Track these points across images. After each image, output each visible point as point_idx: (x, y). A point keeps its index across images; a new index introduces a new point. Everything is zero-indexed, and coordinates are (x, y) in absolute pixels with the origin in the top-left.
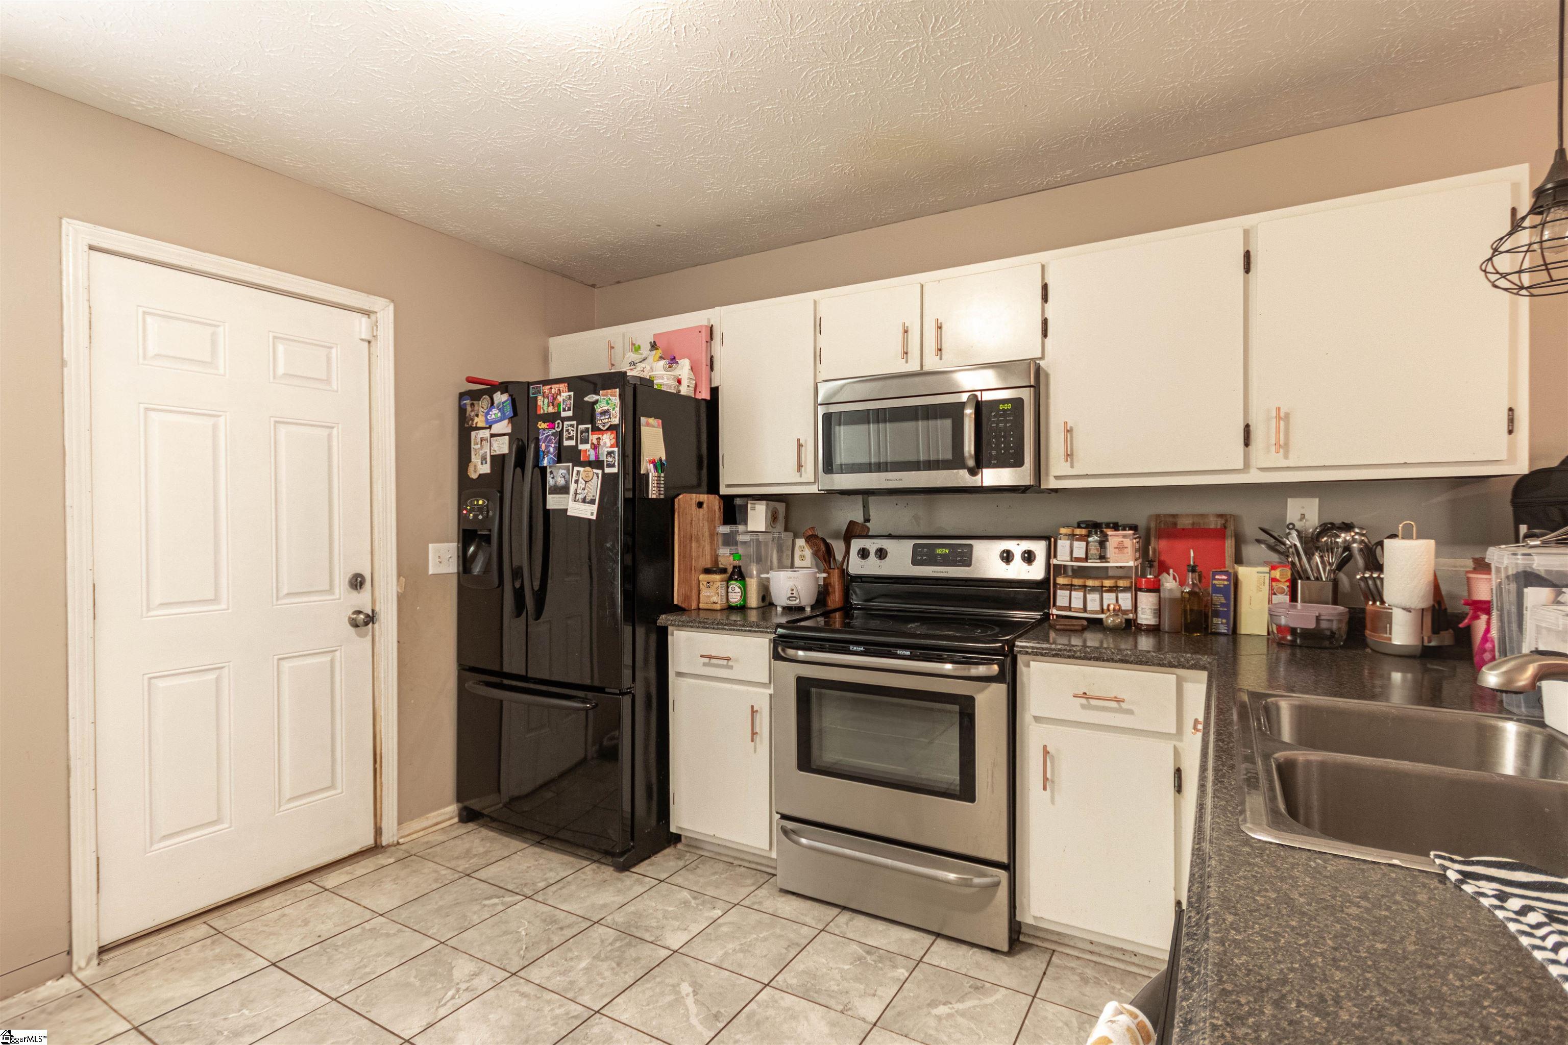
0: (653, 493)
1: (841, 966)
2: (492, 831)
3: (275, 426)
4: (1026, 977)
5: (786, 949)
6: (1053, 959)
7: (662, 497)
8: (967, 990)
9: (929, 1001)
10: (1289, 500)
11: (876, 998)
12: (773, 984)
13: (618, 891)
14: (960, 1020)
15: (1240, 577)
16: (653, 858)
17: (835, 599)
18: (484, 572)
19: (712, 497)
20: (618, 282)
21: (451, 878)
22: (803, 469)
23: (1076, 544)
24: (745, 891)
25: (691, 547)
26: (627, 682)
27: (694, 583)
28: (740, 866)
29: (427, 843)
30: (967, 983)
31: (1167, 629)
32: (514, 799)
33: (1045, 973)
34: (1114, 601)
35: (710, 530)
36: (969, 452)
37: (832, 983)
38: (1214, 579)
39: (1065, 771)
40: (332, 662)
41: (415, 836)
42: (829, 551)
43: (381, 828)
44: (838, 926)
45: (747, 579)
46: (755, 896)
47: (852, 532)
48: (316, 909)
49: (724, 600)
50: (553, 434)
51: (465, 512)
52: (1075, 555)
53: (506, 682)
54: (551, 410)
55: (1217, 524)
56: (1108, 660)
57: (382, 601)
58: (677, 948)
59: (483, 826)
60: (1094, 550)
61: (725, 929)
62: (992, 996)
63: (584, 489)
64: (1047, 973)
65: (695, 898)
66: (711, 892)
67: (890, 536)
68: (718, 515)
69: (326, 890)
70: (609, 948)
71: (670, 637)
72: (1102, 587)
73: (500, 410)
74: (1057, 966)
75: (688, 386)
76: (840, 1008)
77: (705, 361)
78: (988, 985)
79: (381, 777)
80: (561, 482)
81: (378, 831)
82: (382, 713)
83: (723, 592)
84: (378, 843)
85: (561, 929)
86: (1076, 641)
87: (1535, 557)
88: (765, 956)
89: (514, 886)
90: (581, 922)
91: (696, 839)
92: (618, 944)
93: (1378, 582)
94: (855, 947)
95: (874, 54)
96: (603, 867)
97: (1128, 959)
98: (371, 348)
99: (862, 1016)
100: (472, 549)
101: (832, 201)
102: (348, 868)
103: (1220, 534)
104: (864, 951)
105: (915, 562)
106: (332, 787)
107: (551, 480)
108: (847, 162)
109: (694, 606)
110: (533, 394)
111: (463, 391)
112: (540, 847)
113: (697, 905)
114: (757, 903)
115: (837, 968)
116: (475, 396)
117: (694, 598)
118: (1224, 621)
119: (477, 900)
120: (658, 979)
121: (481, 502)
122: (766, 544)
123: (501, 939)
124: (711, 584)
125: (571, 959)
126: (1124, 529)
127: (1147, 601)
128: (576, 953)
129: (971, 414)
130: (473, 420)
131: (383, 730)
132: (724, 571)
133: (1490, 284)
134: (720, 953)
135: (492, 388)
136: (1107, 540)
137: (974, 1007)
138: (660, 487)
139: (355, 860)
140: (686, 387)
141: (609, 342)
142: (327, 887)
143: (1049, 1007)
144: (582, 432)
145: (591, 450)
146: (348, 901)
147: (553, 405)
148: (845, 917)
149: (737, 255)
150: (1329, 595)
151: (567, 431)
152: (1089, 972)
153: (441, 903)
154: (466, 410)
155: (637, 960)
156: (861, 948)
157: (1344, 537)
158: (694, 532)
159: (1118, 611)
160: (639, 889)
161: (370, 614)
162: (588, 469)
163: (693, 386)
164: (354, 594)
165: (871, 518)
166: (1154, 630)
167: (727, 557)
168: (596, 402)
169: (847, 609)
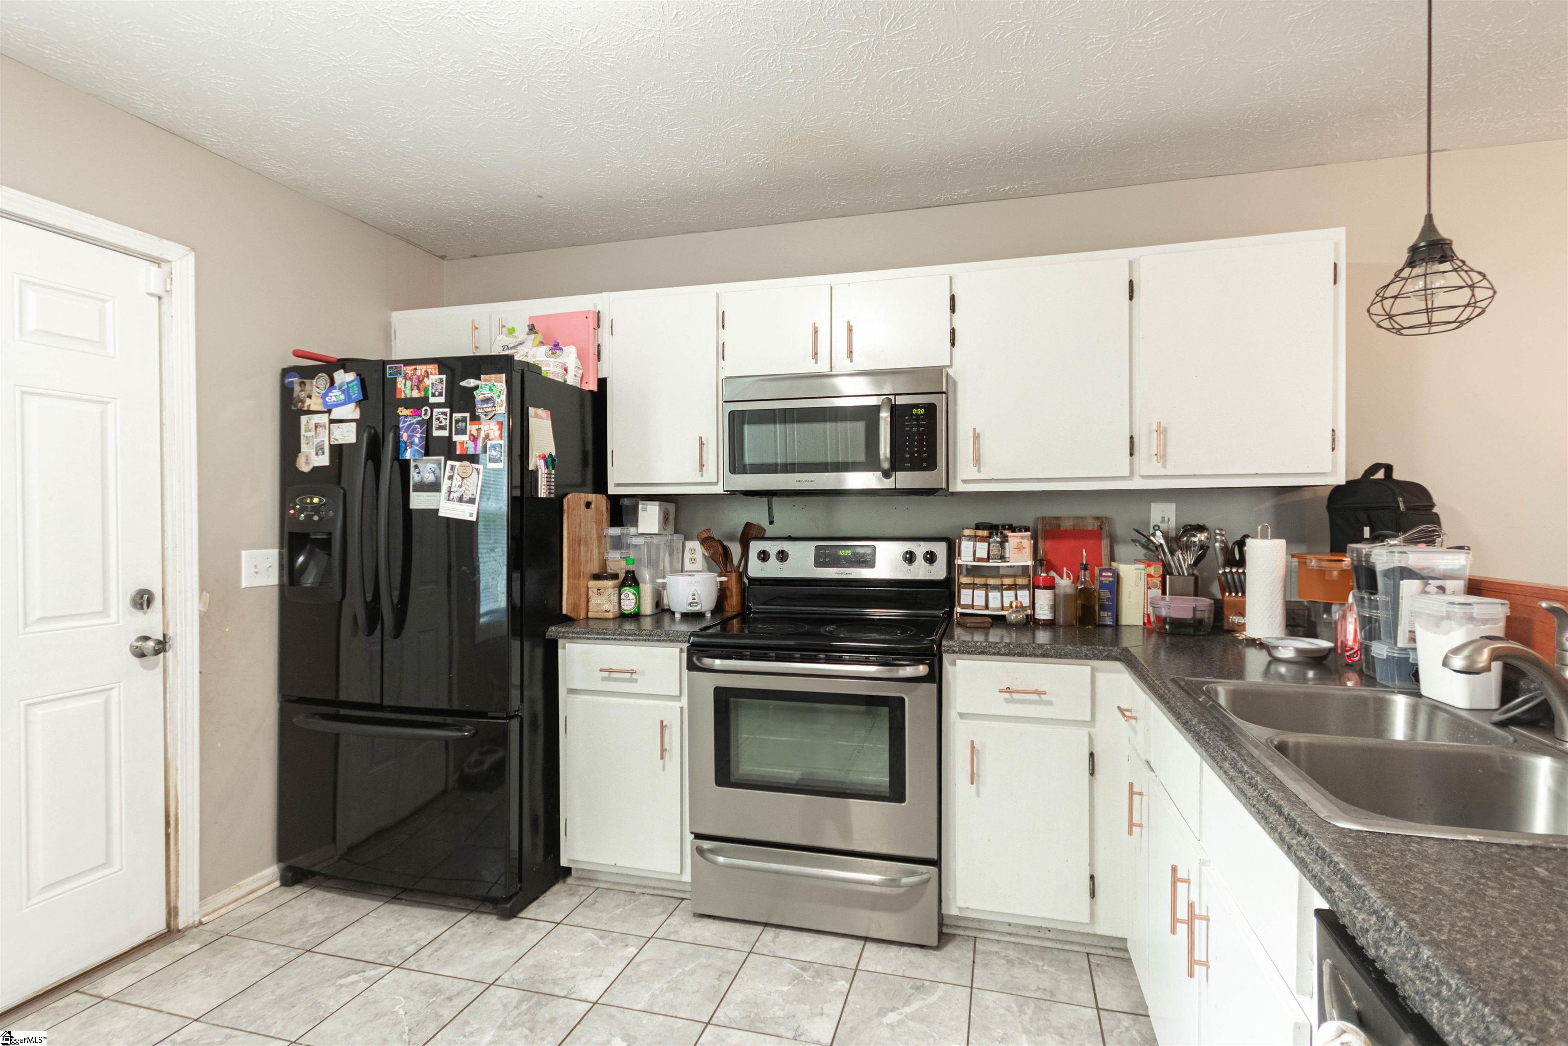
0: (542, 492)
1: (780, 988)
2: (329, 892)
3: (22, 400)
4: (958, 968)
5: (718, 979)
6: (977, 946)
7: (552, 496)
8: (909, 991)
9: (877, 1011)
10: (1153, 505)
11: (824, 1016)
12: (714, 1021)
13: (509, 943)
14: (912, 1025)
15: (1121, 574)
16: (541, 898)
17: (733, 603)
18: (321, 583)
19: (599, 496)
20: (475, 256)
21: (286, 957)
22: (704, 469)
23: (979, 544)
24: (655, 922)
25: (580, 551)
26: (515, 704)
27: (583, 590)
28: (643, 894)
29: (242, 917)
30: (907, 984)
31: (1061, 623)
32: (351, 849)
33: (974, 962)
34: (1013, 599)
35: (598, 533)
36: (885, 454)
37: (776, 1008)
38: (1101, 575)
39: (989, 765)
40: (107, 703)
41: (223, 911)
42: (726, 552)
43: (176, 908)
44: (766, 946)
45: (641, 585)
46: (669, 925)
47: (750, 534)
48: (95, 1028)
49: (617, 608)
50: (418, 423)
51: (292, 512)
52: (977, 556)
53: (343, 712)
54: (416, 394)
55: (1094, 526)
56: (1030, 656)
57: (178, 623)
58: (596, 1000)
59: (315, 887)
60: (995, 551)
61: (645, 968)
62: (934, 994)
63: (460, 486)
64: (976, 961)
65: (602, 938)
66: (618, 927)
67: (790, 538)
68: (605, 516)
69: (104, 999)
70: (515, 1012)
71: (560, 651)
72: (1002, 585)
73: (343, 392)
74: (983, 953)
75: (575, 376)
76: (791, 1035)
77: (592, 351)
78: (927, 983)
79: (176, 844)
80: (429, 478)
81: (172, 912)
82: (178, 763)
83: (616, 599)
84: (172, 927)
85: (450, 999)
86: (979, 637)
87: (1411, 556)
88: (698, 991)
89: (375, 955)
90: (472, 987)
91: (590, 871)
92: (524, 1006)
93: (1242, 577)
94: (788, 965)
95: (825, 42)
96: (484, 917)
97: (1043, 936)
98: (163, 306)
99: (816, 1039)
100: (301, 559)
101: (737, 191)
102: (132, 965)
103: (1096, 535)
104: (798, 968)
105: (818, 563)
106: (107, 864)
107: (416, 475)
108: (764, 153)
109: (583, 616)
110: (390, 374)
111: (285, 366)
112: (398, 904)
113: (607, 945)
114: (672, 933)
115: (776, 992)
116: (307, 373)
117: (583, 606)
118: (1110, 614)
119: (329, 980)
120: (583, 1040)
121: (316, 500)
122: (658, 547)
123: (373, 1024)
124: (603, 590)
125: (472, 1033)
126: (1020, 531)
127: (1044, 598)
128: (476, 1026)
129: (887, 417)
130: (303, 402)
131: (179, 783)
132: (615, 576)
133: (1375, 325)
134: (647, 996)
135: (330, 366)
136: (1007, 541)
137: (921, 1008)
138: (550, 485)
139: (141, 953)
140: (573, 377)
141: (473, 322)
142: (105, 995)
143: (988, 995)
144: (457, 422)
145: (469, 442)
146: (141, 1010)
147: (418, 389)
148: (770, 933)
149: (619, 240)
150: (1191, 589)
151: (438, 419)
152: (1012, 954)
153: (279, 992)
154: (292, 389)
155: (552, 1021)
156: (795, 965)
157: (1201, 537)
158: (583, 534)
159: (1020, 608)
160: (534, 937)
161: (161, 639)
162: (466, 463)
163: (580, 376)
164: (139, 614)
165: (775, 520)
166: (1049, 624)
167: (617, 561)
168: (476, 388)
169: (744, 614)
